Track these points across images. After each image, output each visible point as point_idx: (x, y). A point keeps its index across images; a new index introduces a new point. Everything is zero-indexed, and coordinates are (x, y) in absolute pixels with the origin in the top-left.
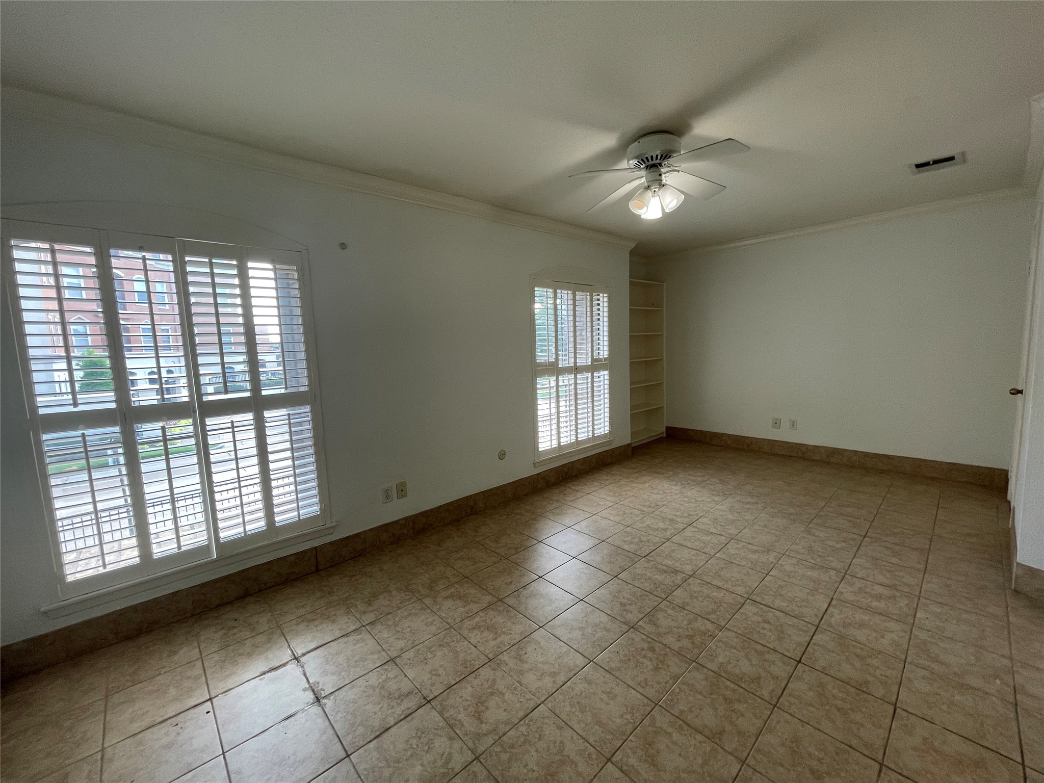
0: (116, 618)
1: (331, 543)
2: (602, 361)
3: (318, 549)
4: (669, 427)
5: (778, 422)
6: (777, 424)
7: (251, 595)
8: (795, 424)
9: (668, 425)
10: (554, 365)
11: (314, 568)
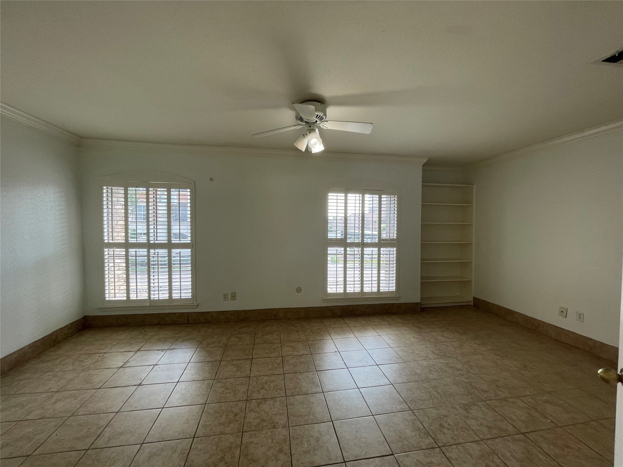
0: (117, 317)
1: (195, 313)
2: (389, 241)
3: (189, 314)
4: (476, 298)
5: (565, 311)
6: (563, 313)
7: (160, 325)
8: (582, 316)
9: (475, 296)
10: (343, 241)
11: (187, 322)
